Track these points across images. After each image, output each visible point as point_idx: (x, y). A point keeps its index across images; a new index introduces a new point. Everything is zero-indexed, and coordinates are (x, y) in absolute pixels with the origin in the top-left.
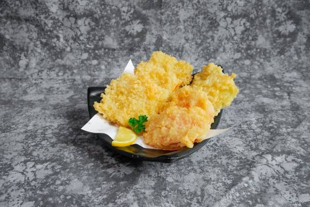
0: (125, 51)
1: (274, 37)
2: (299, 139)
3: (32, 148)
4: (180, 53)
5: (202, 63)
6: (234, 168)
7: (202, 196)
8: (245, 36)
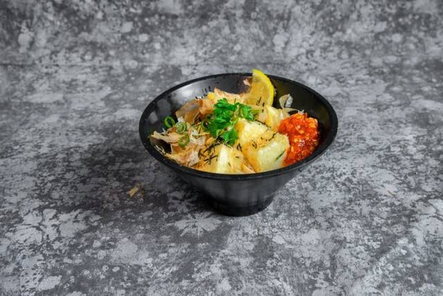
0: (193, 19)
3: (49, 185)
4: (285, 22)
5: (321, 39)
6: (383, 221)
7: (333, 268)
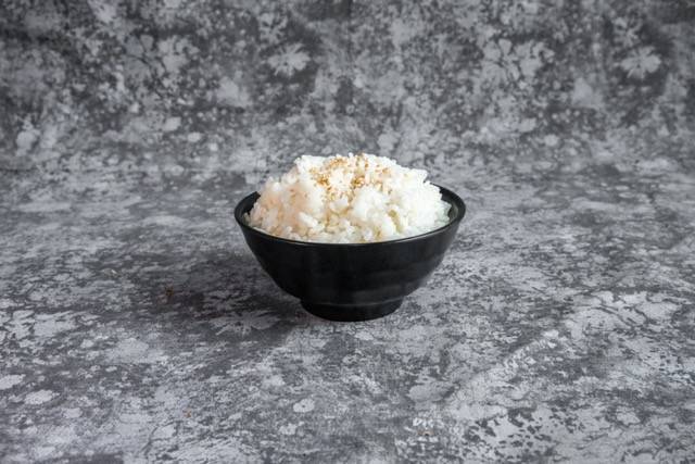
0: (266, 114)
1: (611, 85)
2: (680, 266)
3: (29, 285)
4: (395, 118)
5: (445, 139)
6: (523, 315)
7: (444, 363)
8: (544, 81)
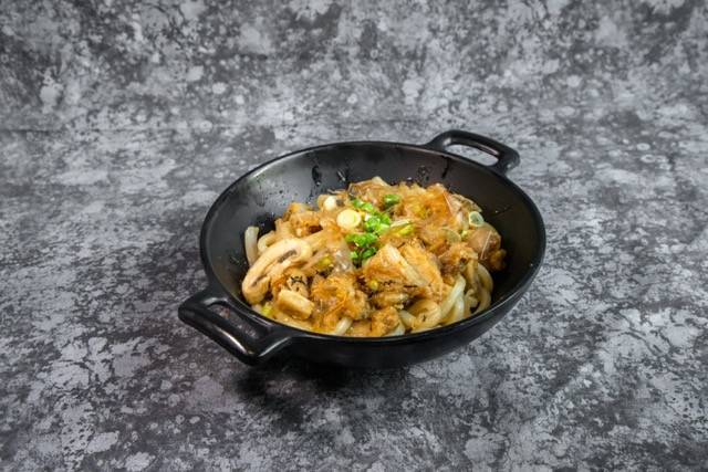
0: (289, 60)
1: (636, 22)
2: (699, 269)
3: (95, 303)
4: (419, 62)
5: (469, 85)
6: (559, 341)
7: (493, 408)
8: (569, 20)
